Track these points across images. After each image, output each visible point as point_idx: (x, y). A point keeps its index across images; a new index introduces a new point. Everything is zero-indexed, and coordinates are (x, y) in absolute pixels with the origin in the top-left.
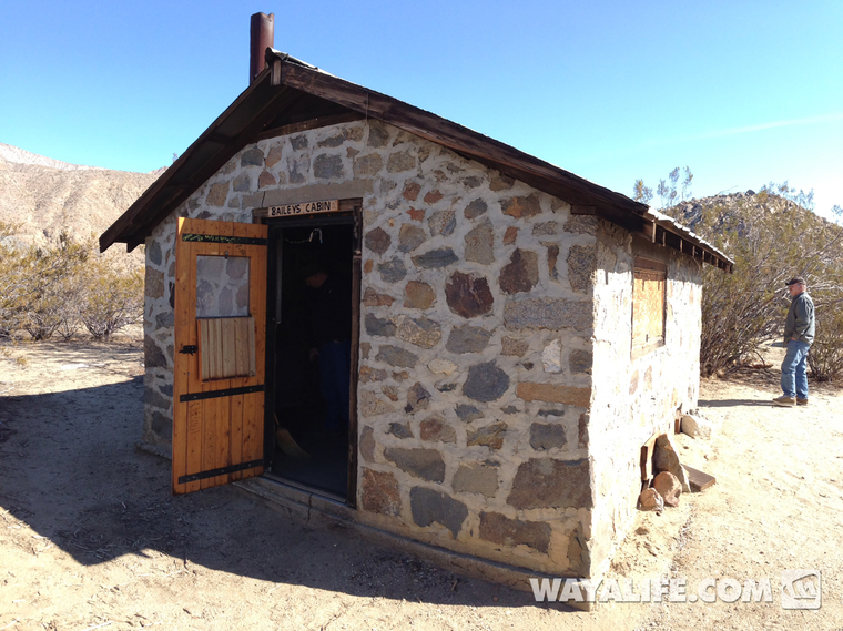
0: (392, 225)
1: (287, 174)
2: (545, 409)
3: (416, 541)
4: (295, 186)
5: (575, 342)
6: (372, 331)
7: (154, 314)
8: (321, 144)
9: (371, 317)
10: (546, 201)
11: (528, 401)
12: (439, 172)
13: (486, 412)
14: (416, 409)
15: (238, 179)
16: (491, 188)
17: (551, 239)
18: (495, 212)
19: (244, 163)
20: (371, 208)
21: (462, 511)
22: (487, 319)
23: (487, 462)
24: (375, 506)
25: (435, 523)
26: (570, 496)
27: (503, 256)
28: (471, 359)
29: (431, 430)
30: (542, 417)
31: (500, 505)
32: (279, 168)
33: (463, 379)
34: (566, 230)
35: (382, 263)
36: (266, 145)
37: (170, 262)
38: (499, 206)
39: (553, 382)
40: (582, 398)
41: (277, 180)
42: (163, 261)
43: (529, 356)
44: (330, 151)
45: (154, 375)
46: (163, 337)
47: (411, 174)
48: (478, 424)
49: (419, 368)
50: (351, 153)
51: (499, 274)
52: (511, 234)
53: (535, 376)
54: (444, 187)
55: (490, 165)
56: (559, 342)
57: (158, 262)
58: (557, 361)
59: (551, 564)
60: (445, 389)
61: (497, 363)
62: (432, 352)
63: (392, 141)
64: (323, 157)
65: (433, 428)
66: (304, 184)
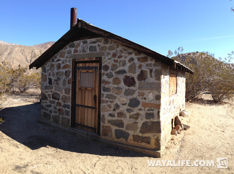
0: (109, 64)
1: (82, 50)
2: (149, 109)
3: (116, 143)
4: (84, 53)
5: (157, 93)
6: (104, 91)
7: (44, 86)
8: (91, 43)
9: (104, 87)
10: (149, 58)
11: (145, 107)
12: (121, 51)
13: (134, 110)
14: (116, 110)
15: (68, 51)
16: (135, 55)
17: (150, 68)
18: (136, 61)
19: (70, 47)
20: (104, 60)
21: (128, 135)
22: (134, 87)
23: (135, 122)
24: (105, 135)
25: (121, 138)
26: (155, 130)
27: (138, 72)
28: (130, 97)
29: (120, 115)
30: (148, 111)
31: (138, 133)
32: (79, 49)
33: (128, 102)
34: (154, 66)
35: (107, 73)
36: (76, 42)
37: (49, 72)
38: (137, 59)
39: (151, 103)
40: (158, 106)
41: (79, 52)
42: (47, 72)
43: (145, 96)
44: (93, 45)
45: (44, 102)
46: (46, 92)
47: (114, 51)
48: (132, 113)
49: (117, 100)
50: (99, 45)
51: (137, 76)
52: (140, 66)
53: (147, 101)
54: (123, 54)
55: (135, 49)
56: (153, 93)
57: (45, 72)
58: (152, 97)
59: (151, 147)
60: (124, 104)
61: (137, 98)
62: (120, 95)
63: (109, 43)
64: (91, 46)
65: (121, 114)
66: (86, 53)
